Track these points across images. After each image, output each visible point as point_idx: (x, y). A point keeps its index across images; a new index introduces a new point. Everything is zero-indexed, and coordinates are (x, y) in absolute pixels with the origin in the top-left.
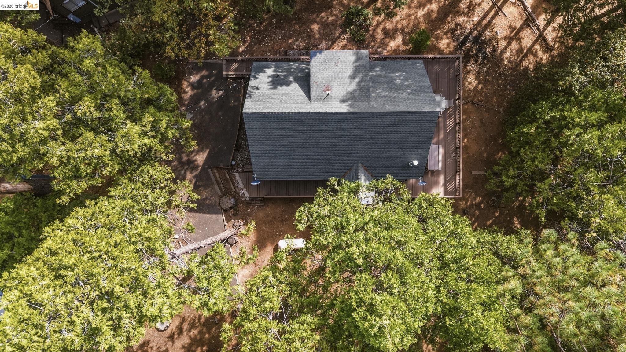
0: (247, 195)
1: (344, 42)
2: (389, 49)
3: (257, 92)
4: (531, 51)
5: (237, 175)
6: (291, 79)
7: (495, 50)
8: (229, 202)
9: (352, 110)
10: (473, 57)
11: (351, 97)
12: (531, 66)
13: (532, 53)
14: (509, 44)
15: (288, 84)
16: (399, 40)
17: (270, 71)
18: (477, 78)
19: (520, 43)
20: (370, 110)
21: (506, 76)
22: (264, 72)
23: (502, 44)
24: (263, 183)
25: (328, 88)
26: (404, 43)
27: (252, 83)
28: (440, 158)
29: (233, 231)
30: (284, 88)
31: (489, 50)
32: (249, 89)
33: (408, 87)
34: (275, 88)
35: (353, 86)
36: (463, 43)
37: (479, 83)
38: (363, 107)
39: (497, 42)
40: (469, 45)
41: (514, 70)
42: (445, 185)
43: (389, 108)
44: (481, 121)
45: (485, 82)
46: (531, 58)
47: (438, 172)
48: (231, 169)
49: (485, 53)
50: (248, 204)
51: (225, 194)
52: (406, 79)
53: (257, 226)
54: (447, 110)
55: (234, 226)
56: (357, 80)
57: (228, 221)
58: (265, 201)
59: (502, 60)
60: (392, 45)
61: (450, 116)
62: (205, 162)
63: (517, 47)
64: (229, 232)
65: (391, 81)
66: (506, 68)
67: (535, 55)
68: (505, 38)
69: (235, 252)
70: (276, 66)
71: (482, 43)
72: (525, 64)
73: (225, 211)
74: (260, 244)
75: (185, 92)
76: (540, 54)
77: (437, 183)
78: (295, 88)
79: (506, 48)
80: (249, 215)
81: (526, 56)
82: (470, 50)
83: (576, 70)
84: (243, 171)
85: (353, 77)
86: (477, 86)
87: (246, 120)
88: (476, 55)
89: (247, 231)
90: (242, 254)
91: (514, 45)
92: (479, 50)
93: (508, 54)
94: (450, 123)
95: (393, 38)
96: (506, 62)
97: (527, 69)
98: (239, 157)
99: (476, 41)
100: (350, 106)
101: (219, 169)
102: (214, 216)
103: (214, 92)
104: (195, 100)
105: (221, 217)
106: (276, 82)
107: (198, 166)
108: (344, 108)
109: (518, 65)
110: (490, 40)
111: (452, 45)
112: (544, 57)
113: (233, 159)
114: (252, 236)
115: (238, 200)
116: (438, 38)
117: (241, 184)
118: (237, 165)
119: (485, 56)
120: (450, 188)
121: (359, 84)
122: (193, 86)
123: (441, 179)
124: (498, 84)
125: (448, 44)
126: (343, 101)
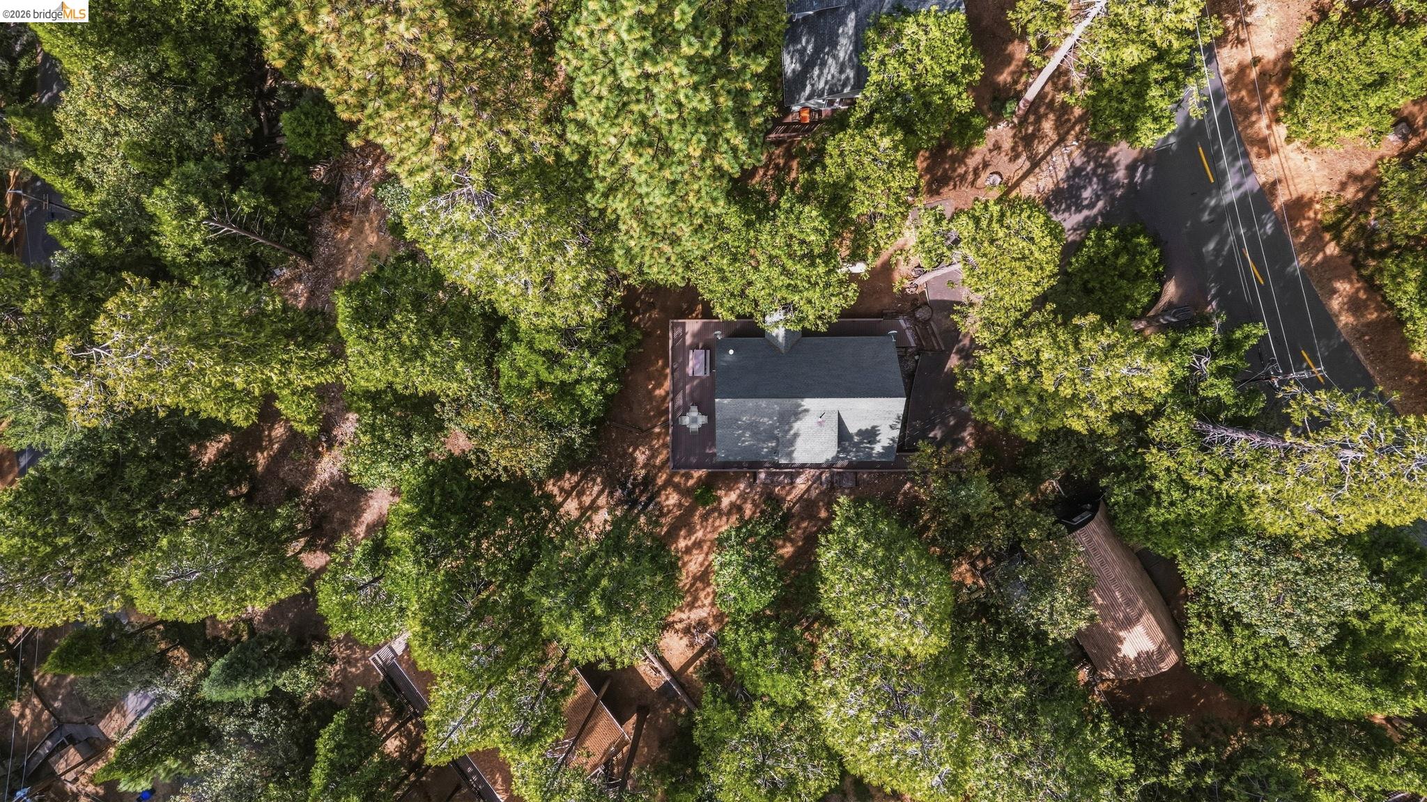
0: (902, 322)
1: (789, 498)
2: (738, 492)
3: (891, 423)
4: (567, 494)
5: (913, 344)
6: (856, 439)
7: (611, 494)
8: (921, 314)
9: (799, 401)
10: (640, 484)
11: (797, 414)
12: (567, 475)
13: (566, 492)
14: (594, 501)
15: (860, 433)
16: (725, 502)
17: (878, 448)
18: (634, 459)
19: (580, 503)
20: (779, 400)
21: (599, 463)
22: (884, 448)
23: (602, 501)
24: (883, 333)
25: (820, 424)
26: (719, 499)
27: (896, 433)
28: (691, 364)
29: (916, 282)
30: (864, 428)
31: (618, 493)
32: (899, 426)
33: (739, 427)
34: (874, 428)
35: (797, 426)
36: (650, 500)
37: (631, 454)
38: (788, 403)
39: (608, 503)
40: (643, 499)
41: (589, 471)
42: (684, 334)
43: (763, 403)
44: (631, 410)
45: (625, 454)
46: (567, 486)
47: (694, 347)
48: (920, 350)
49: (623, 490)
50: (899, 313)
51: (926, 322)
52: (740, 436)
53: (892, 287)
54: (684, 414)
55: (917, 287)
56: (792, 432)
57: (923, 293)
58: (881, 314)
59: (602, 482)
60: (733, 496)
61: (679, 408)
62: (949, 357)
63: (584, 498)
64: (921, 281)
65: (755, 435)
66: (599, 472)
67: (561, 490)
68: (599, 508)
69: (915, 260)
70: (870, 455)
71: (626, 502)
72: (575, 479)
73: (926, 304)
74: (887, 269)
75: (971, 434)
76: (556, 491)
77: (694, 335)
78: (853, 428)
79: (598, 496)
80: (899, 300)
81: (573, 488)
82: (642, 492)
83: (578, 441)
84: (907, 348)
85: (796, 435)
86: (634, 451)
87: (903, 391)
88: (635, 486)
89: (902, 282)
90: (907, 260)
91: (587, 500)
92: (631, 492)
93: (596, 489)
94: (680, 401)
95: (732, 505)
96: (599, 480)
97: (573, 472)
98: (911, 364)
99: (634, 503)
100: (800, 406)
101: (933, 350)
102: (938, 298)
103: (939, 436)
104: (961, 426)
105: (930, 296)
106: (870, 435)
107: (956, 353)
108: (808, 403)
109: (583, 477)
110: (617, 505)
111: (663, 497)
112: (551, 487)
113: (917, 361)
114: (897, 276)
115: (911, 316)
116: (680, 505)
117: (909, 333)
118: (912, 355)
119: (623, 486)
120: (680, 330)
121: (791, 428)
122: (962, 441)
123: (689, 340)
124: (609, 454)
125: (667, 499)
126: (806, 411)
